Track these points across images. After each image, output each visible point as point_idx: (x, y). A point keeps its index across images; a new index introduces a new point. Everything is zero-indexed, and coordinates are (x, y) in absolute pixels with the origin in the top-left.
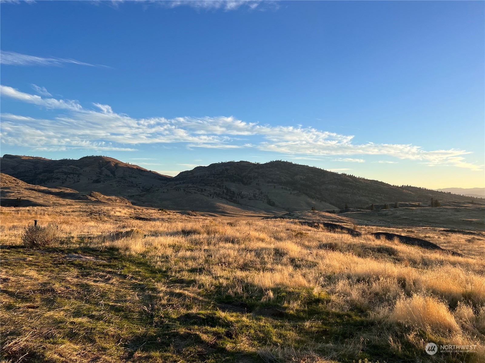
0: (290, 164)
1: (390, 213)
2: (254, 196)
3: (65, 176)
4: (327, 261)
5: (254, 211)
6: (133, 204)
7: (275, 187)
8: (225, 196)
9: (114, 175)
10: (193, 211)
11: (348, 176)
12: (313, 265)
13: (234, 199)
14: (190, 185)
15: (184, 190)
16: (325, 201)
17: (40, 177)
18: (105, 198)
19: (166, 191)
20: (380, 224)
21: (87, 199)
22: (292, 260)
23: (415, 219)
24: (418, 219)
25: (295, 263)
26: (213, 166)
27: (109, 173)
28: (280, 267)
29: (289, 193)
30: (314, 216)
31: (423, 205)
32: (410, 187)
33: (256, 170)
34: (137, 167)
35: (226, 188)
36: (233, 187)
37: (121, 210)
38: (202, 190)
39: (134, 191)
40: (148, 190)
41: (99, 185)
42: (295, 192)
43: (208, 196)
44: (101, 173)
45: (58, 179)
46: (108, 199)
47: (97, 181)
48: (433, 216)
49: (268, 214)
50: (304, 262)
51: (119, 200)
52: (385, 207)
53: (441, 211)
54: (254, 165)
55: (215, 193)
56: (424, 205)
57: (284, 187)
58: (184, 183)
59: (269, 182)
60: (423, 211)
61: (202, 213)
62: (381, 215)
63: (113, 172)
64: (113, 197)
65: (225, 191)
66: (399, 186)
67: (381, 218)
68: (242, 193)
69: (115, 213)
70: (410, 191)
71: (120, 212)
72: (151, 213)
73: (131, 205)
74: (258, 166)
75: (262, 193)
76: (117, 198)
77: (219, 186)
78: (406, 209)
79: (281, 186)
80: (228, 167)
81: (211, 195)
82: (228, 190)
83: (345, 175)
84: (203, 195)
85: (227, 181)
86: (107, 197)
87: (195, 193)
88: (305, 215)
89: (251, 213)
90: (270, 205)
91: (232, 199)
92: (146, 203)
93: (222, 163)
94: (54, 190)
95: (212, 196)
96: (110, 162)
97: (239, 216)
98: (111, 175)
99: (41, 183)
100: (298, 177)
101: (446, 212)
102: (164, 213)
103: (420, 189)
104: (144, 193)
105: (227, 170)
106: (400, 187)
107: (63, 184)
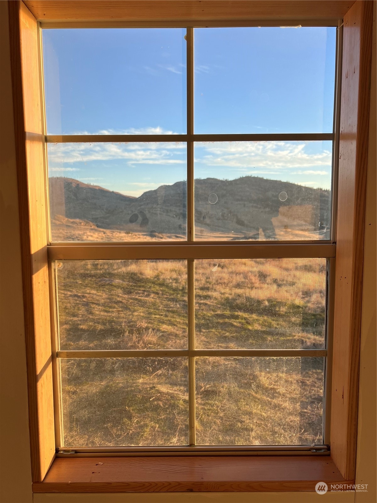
0: (261, 179)
2: (223, 216)
4: (303, 281)
5: (223, 231)
7: (244, 206)
9: (77, 197)
10: (160, 233)
11: (324, 190)
12: (293, 284)
14: (155, 206)
15: (149, 212)
16: (299, 219)
18: (70, 221)
19: (130, 212)
22: (275, 281)
25: (278, 283)
28: (266, 286)
29: (260, 211)
30: (286, 235)
33: (225, 188)
34: (99, 188)
37: (92, 234)
38: (167, 211)
39: (98, 213)
40: (112, 212)
42: (267, 209)
43: (174, 217)
46: (73, 223)
49: (237, 235)
50: (285, 282)
51: (84, 224)
54: (222, 181)
57: (255, 205)
58: (148, 204)
59: (238, 200)
61: (169, 235)
63: (75, 194)
68: (210, 213)
69: (87, 237)
71: (92, 236)
72: (122, 237)
73: (96, 228)
74: (226, 183)
75: (230, 212)
76: (81, 221)
79: (251, 205)
81: (176, 216)
84: (169, 216)
86: (72, 220)
87: (160, 214)
89: (220, 234)
90: (240, 225)
92: (112, 226)
95: (178, 217)
97: (206, 237)
100: (269, 194)
102: (134, 236)
104: (108, 215)
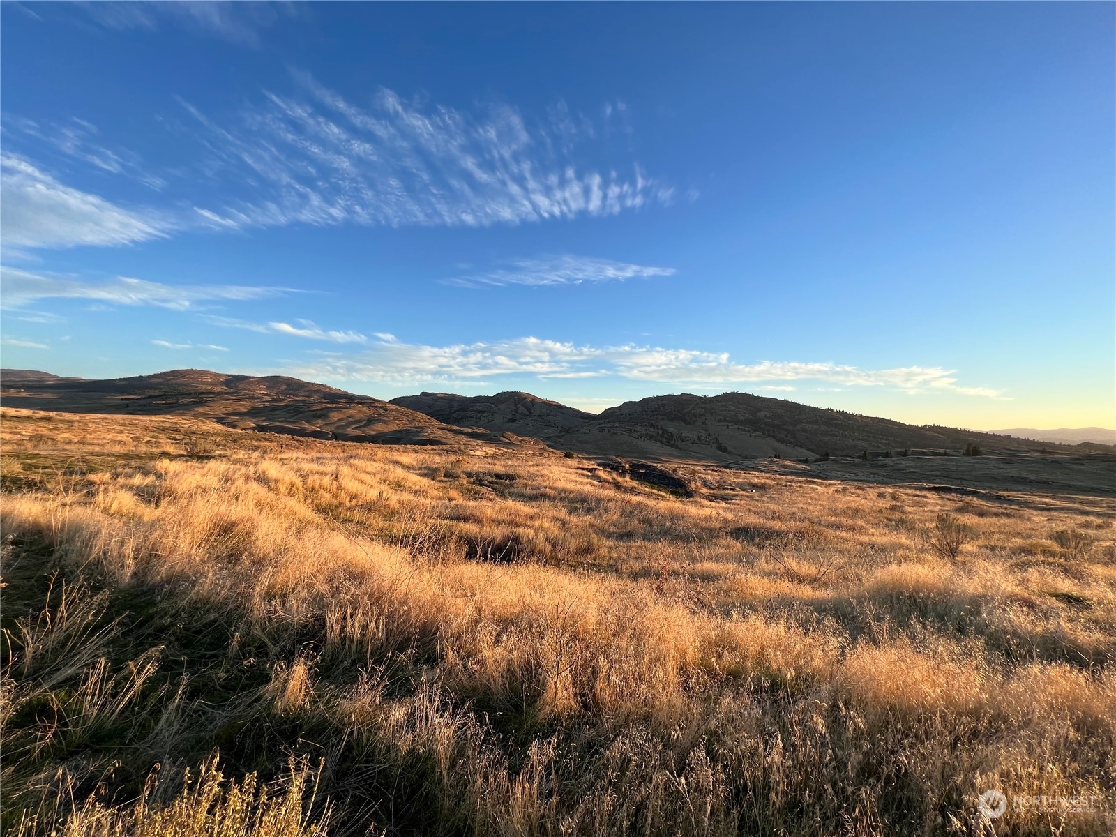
0: (751, 397)
1: (891, 463)
2: (699, 439)
3: (479, 415)
6: (549, 446)
7: (728, 428)
8: (660, 439)
9: (531, 413)
13: (673, 442)
14: (617, 425)
15: (609, 431)
16: (801, 447)
17: (455, 416)
18: (519, 439)
19: (587, 431)
20: (870, 479)
21: (499, 440)
23: (929, 473)
24: (934, 473)
26: (646, 401)
27: (525, 411)
29: (748, 435)
31: (951, 453)
32: (939, 427)
33: (703, 405)
34: (557, 403)
35: (662, 429)
36: (672, 427)
38: (631, 431)
39: (551, 432)
40: (567, 431)
41: (514, 425)
42: (758, 434)
43: (638, 438)
44: (516, 411)
45: (472, 418)
46: (522, 441)
47: (513, 420)
48: (960, 469)
52: (887, 455)
53: (977, 463)
54: (700, 398)
55: (647, 434)
56: (955, 454)
57: (741, 427)
58: (609, 422)
59: (720, 421)
60: (945, 462)
62: (877, 466)
63: (529, 410)
64: (527, 439)
65: (660, 432)
66: (920, 426)
67: (875, 471)
68: (683, 435)
70: (939, 433)
73: (546, 448)
74: (705, 400)
75: (709, 435)
76: (531, 440)
77: (652, 426)
78: (918, 458)
79: (737, 426)
80: (665, 402)
81: (642, 437)
82: (664, 431)
83: (832, 410)
84: (632, 437)
85: (663, 419)
86: (521, 439)
87: (622, 434)
88: (758, 465)
90: (721, 451)
91: (668, 442)
92: (564, 446)
93: (658, 396)
94: (466, 430)
95: (644, 438)
96: (525, 398)
98: (527, 413)
99: (455, 422)
100: (761, 414)
101: (986, 463)
103: (955, 430)
104: (562, 434)
105: (664, 405)
106: (922, 428)
107: (477, 424)
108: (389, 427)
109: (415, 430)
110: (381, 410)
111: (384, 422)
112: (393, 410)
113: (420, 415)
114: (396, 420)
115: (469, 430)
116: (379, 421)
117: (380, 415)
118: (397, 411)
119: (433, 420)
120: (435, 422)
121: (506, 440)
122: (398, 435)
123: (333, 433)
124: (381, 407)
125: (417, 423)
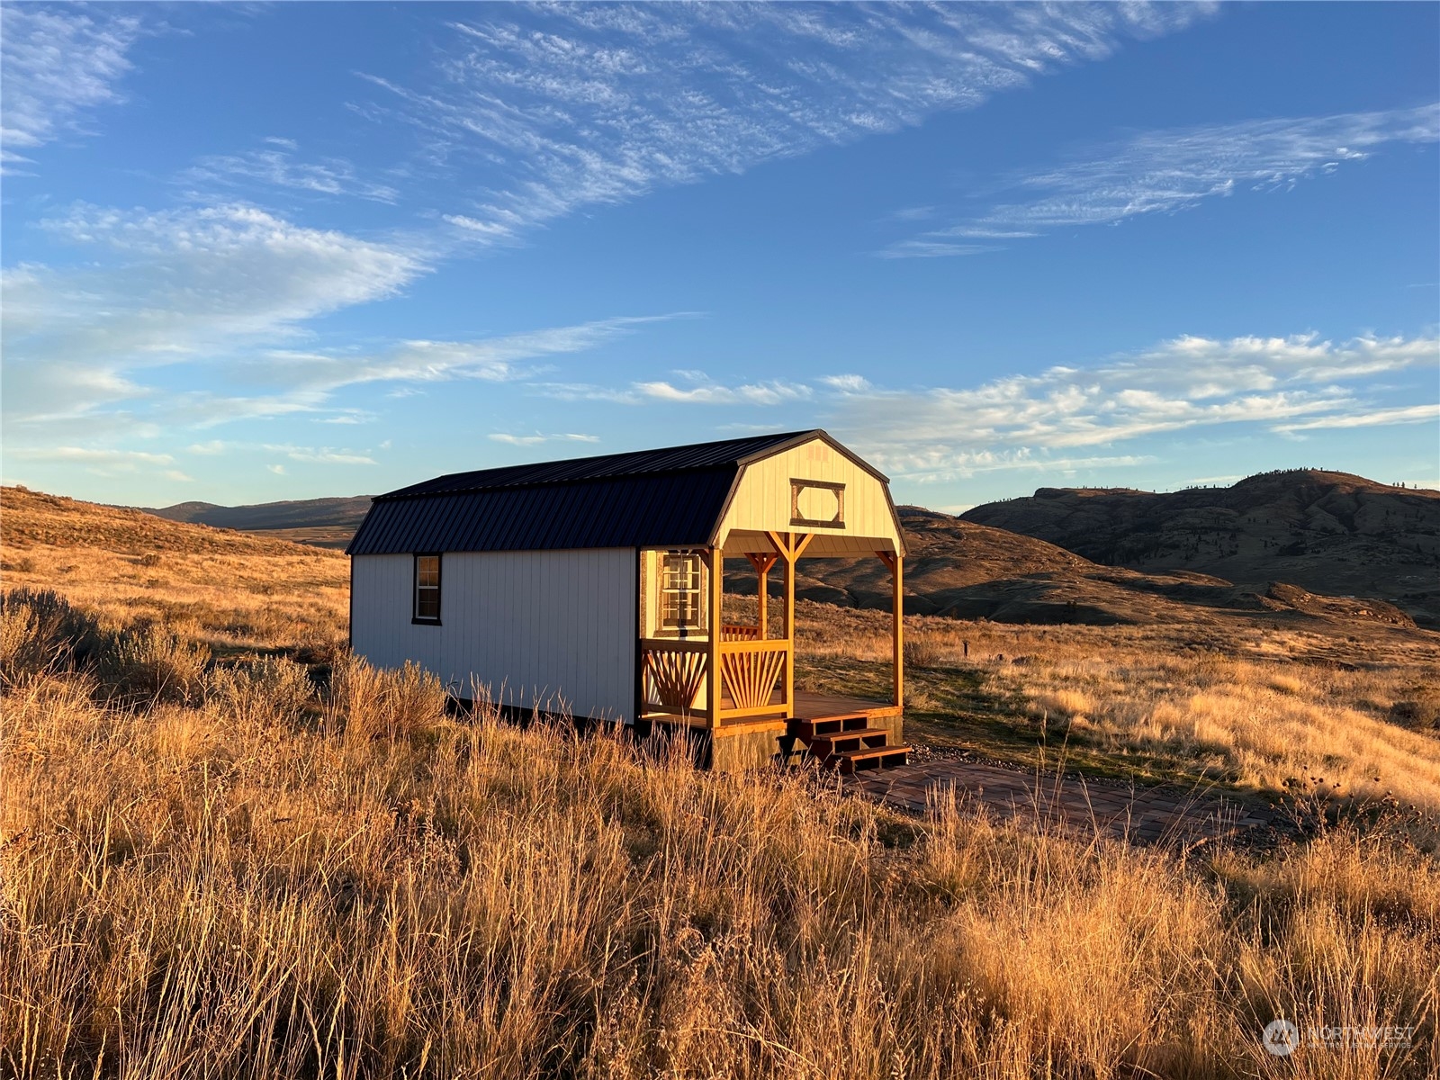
3: (1193, 540)
6: (1420, 622)
17: (1127, 543)
18: (1320, 602)
21: (1259, 605)
27: (1332, 522)
41: (1300, 562)
44: (1304, 525)
45: (1175, 546)
46: (1329, 608)
47: (1294, 550)
51: (1368, 611)
63: (1347, 520)
64: (1347, 601)
73: (1413, 626)
76: (1359, 605)
86: (1326, 601)
94: (1160, 580)
96: (1332, 487)
98: (1341, 528)
99: (1129, 559)
107: (1189, 564)
108: (969, 575)
109: (1030, 581)
110: (947, 538)
111: (957, 566)
112: (974, 537)
113: (1041, 547)
114: (984, 558)
115: (1170, 580)
116: (945, 562)
117: (944, 548)
118: (986, 538)
119: (1071, 556)
120: (1077, 562)
121: (1279, 606)
122: (990, 595)
123: (851, 592)
124: (947, 531)
125: (1032, 565)
